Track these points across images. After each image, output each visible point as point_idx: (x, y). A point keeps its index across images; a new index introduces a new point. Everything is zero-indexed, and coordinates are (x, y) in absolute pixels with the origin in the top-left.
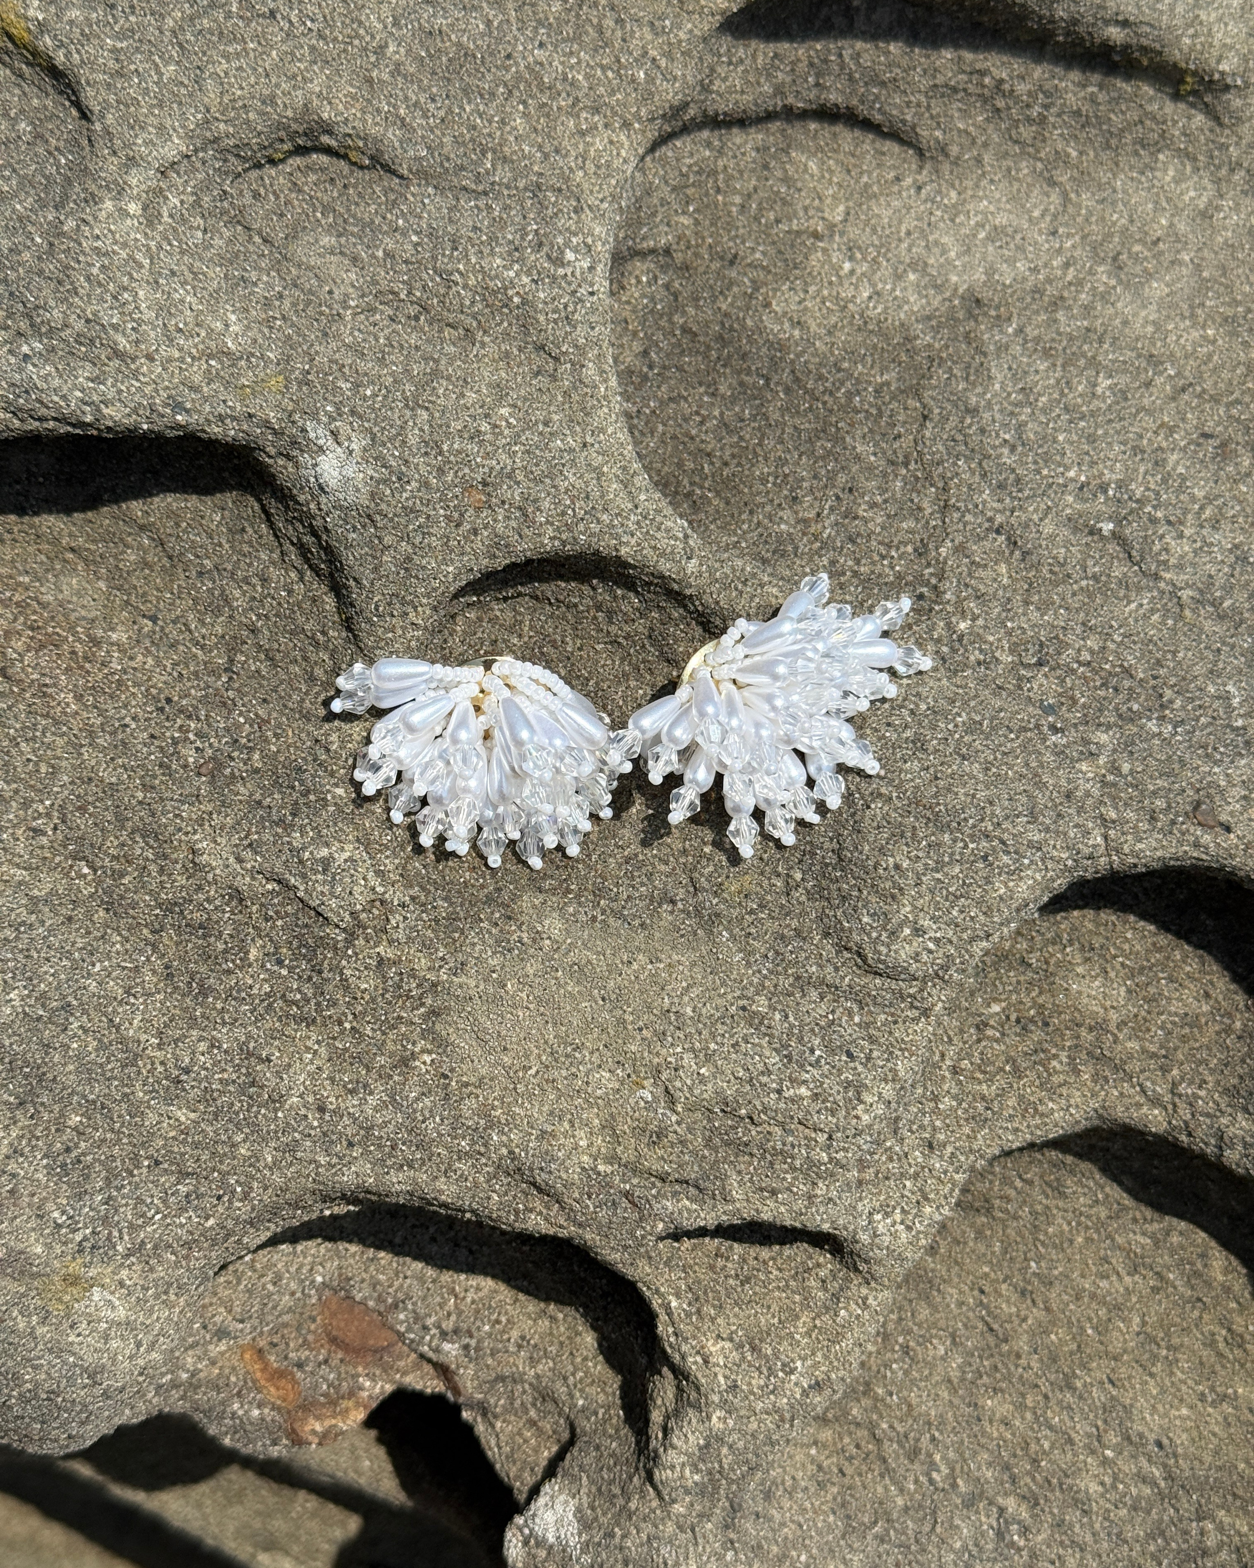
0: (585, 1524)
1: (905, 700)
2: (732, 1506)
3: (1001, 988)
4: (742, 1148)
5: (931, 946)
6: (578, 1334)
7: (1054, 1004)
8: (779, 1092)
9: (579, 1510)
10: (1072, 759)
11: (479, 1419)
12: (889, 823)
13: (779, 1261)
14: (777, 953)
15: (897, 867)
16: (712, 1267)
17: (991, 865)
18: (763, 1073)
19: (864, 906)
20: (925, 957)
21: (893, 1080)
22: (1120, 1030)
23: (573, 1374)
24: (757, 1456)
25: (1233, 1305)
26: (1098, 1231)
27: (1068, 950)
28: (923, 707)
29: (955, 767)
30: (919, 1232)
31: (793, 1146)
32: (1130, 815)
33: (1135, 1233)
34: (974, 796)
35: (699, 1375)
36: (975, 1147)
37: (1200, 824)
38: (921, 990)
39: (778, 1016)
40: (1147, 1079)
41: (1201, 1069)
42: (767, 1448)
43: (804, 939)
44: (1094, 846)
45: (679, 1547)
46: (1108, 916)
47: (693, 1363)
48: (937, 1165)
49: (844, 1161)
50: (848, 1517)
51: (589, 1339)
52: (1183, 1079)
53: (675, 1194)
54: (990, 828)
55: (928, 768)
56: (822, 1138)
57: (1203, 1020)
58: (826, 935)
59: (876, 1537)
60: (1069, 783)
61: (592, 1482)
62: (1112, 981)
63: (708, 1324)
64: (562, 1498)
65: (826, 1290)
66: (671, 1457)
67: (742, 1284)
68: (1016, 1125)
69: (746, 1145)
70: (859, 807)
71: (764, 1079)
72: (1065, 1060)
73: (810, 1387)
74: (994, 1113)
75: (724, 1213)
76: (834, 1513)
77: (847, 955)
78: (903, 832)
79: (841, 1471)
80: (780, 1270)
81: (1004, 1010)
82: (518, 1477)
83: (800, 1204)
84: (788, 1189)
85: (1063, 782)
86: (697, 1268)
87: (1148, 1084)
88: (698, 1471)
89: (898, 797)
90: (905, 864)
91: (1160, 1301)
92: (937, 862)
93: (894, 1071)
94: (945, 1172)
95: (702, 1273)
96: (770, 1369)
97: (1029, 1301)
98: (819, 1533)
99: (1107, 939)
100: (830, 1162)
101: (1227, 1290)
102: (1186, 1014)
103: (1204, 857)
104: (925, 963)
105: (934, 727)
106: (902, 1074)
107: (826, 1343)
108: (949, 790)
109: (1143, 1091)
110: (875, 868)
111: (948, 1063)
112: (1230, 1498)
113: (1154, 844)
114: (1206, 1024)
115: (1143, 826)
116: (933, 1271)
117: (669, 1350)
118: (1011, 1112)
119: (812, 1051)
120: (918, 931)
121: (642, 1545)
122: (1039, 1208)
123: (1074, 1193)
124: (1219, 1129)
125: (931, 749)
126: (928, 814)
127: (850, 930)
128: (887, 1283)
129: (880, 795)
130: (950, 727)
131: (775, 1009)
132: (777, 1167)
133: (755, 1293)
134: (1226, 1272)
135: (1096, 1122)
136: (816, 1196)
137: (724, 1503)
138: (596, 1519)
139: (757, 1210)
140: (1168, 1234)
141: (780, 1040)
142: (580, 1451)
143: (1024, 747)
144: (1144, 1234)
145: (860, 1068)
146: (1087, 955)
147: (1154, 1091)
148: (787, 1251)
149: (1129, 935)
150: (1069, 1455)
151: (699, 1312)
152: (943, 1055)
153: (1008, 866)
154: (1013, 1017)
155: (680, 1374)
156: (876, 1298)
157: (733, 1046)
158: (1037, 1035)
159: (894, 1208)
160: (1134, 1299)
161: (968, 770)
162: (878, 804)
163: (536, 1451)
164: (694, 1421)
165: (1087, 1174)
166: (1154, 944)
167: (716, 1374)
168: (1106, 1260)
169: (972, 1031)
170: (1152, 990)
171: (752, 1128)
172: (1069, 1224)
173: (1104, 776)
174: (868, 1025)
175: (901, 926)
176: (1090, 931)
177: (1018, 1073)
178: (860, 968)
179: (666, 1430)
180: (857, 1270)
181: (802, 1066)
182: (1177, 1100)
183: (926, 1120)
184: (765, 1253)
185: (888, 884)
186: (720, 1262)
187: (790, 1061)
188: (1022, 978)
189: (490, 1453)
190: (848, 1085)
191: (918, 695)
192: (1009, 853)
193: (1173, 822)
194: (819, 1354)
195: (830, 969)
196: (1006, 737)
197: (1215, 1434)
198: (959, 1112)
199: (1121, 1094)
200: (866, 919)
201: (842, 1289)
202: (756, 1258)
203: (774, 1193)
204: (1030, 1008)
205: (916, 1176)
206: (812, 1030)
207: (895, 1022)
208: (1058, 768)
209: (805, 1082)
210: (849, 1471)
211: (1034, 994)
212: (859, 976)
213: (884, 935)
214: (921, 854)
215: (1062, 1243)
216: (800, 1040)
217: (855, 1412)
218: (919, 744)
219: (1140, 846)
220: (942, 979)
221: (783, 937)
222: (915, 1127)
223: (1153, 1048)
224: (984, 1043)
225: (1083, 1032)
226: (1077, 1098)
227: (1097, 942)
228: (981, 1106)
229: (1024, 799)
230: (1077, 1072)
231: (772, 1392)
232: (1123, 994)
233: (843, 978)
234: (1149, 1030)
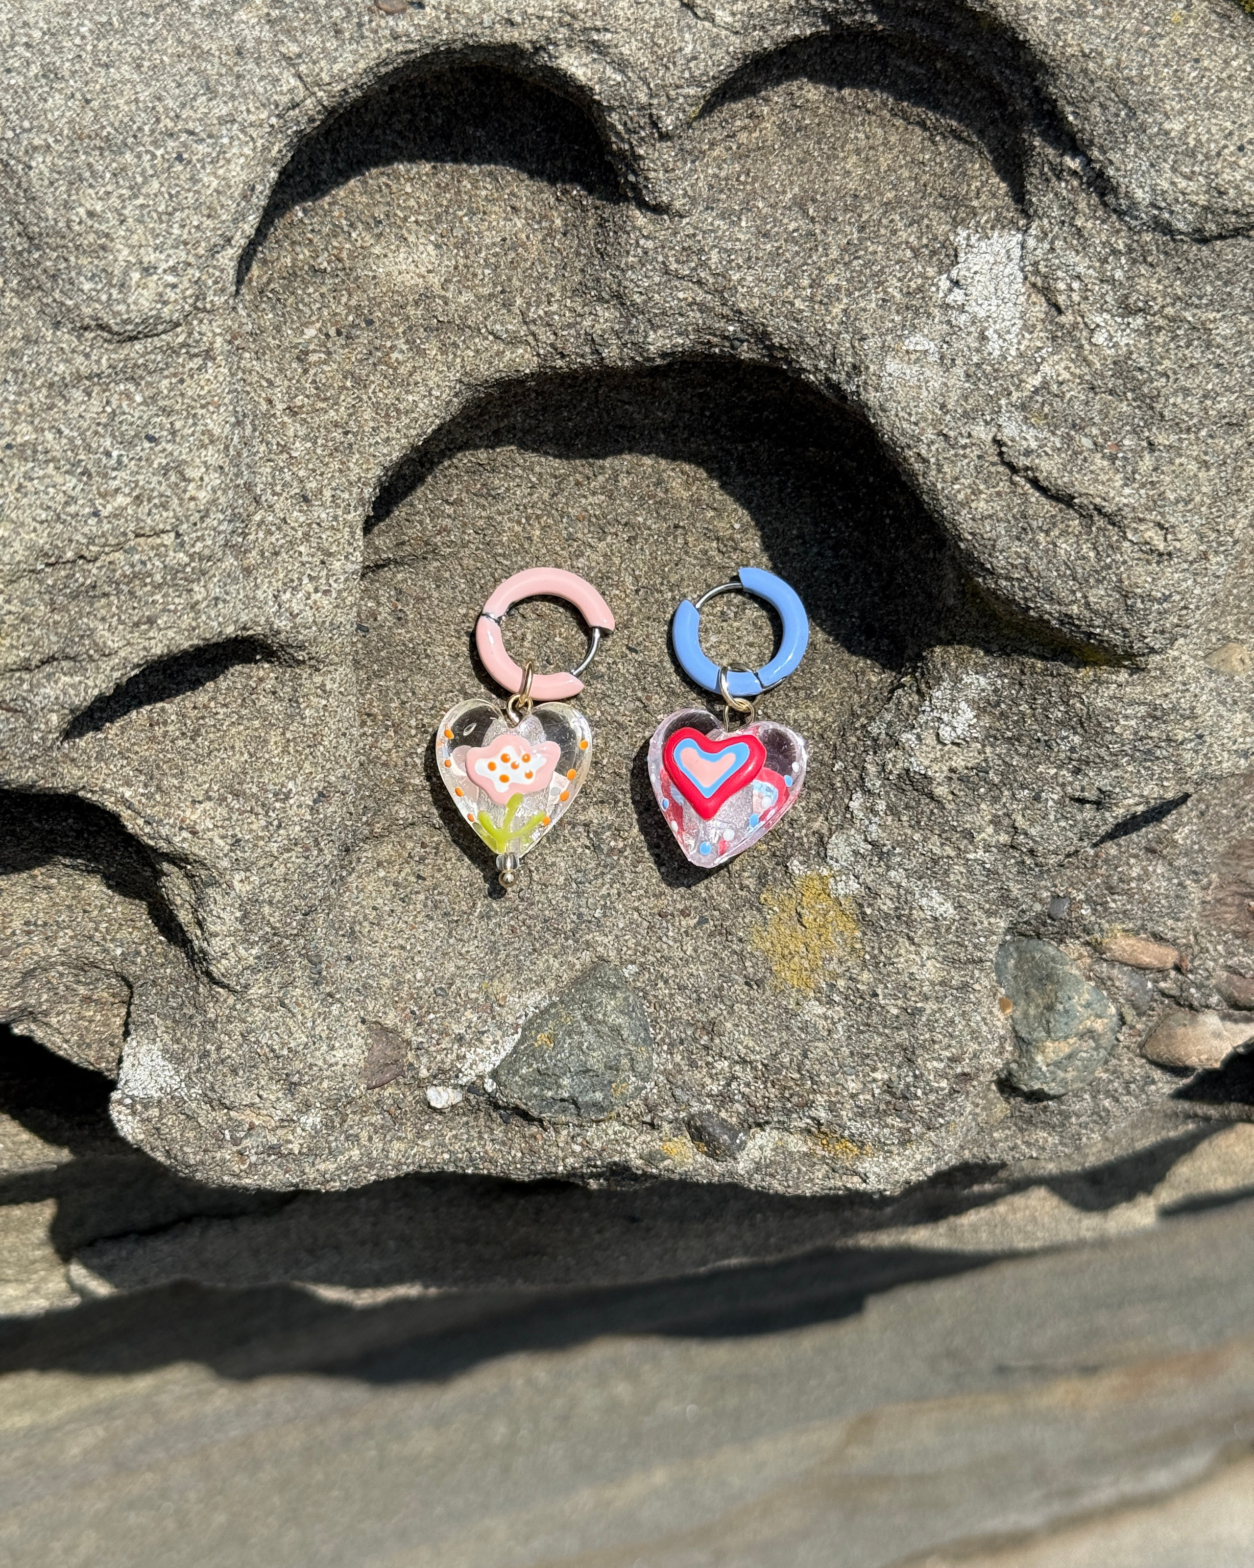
0: (177, 1059)
1: (13, 37)
2: (310, 961)
3: (307, 310)
4: (91, 593)
5: (171, 279)
6: (80, 888)
7: (369, 299)
8: (96, 514)
9: (165, 1051)
10: (227, 15)
11: (33, 1027)
12: (59, 173)
13: (220, 698)
14: (15, 371)
15: (91, 214)
16: (153, 739)
17: (189, 162)
18: (67, 503)
19: (79, 274)
20: (171, 295)
21: (212, 442)
22: (447, 290)
23: (96, 930)
24: (304, 898)
25: (710, 514)
26: (549, 515)
27: (354, 235)
28: (37, 34)
29: (102, 81)
30: (339, 592)
31: (143, 563)
32: (313, 40)
33: (585, 497)
34: (137, 101)
35: (196, 850)
36: (353, 478)
37: (388, 13)
38: (190, 334)
39: (49, 436)
40: (495, 322)
41: (542, 286)
42: (309, 885)
43: (36, 342)
44: (291, 91)
45: (277, 1027)
46: (375, 177)
47: (182, 842)
48: (324, 516)
49: (207, 552)
50: (446, 914)
51: (95, 887)
52: (529, 304)
53: (49, 677)
54: (170, 124)
55: (73, 96)
56: (169, 539)
57: (524, 236)
58: (57, 325)
59: (481, 917)
60: (234, 40)
61: (165, 1017)
62: (416, 245)
63: (176, 796)
64: (144, 1048)
65: (281, 700)
66: (216, 946)
67: (193, 740)
68: (384, 435)
69: (94, 587)
70: (21, 173)
71: (72, 509)
72: (405, 347)
73: (315, 801)
74: (355, 435)
75: (112, 669)
76: (432, 919)
77: (89, 335)
78: (79, 175)
79: (419, 877)
80: (225, 705)
81: (320, 330)
82: (99, 1059)
83: (187, 620)
84: (164, 610)
85: (227, 41)
86: (136, 748)
87: (498, 327)
88: (253, 944)
89: (56, 141)
90: (99, 207)
91: (642, 549)
92: (131, 188)
93: (206, 432)
94: (335, 518)
95: (144, 750)
96: (263, 805)
97: (520, 619)
98: (425, 943)
99: (388, 204)
100: (192, 560)
101: (696, 502)
102: (504, 240)
103: (411, 46)
104: (176, 301)
105: (59, 50)
106: (217, 431)
107: (307, 751)
108: (107, 107)
109: (497, 337)
110: (69, 227)
111: (280, 406)
112: (792, 694)
113: (351, 58)
114: (528, 237)
115: (332, 44)
116: (411, 640)
117: (152, 843)
118: (371, 424)
119: (108, 454)
120: (148, 270)
121: (241, 1046)
122: (481, 522)
123: (508, 489)
124: (586, 334)
125: (67, 74)
126: (98, 142)
127: (77, 306)
128: (336, 660)
129: (35, 148)
130: (78, 41)
131: (43, 430)
132: (139, 593)
133: (211, 742)
134: (687, 485)
135: (468, 394)
136: (197, 603)
137: (300, 962)
138: (185, 1049)
139: (145, 648)
140: (617, 481)
141: (68, 460)
142: (141, 996)
143: (168, 25)
144: (594, 494)
145: (169, 447)
146: (376, 231)
147: (507, 331)
148: (223, 683)
149: (409, 189)
150: (626, 740)
151: (159, 788)
152: (270, 401)
153: (209, 154)
154: (332, 332)
155: (179, 860)
156: (333, 680)
157: (18, 490)
158: (364, 337)
159: (300, 579)
160: (617, 561)
161: (118, 77)
162: (37, 160)
163: (105, 1024)
164: (218, 897)
165: (510, 464)
166: (438, 185)
167: (211, 840)
168: (571, 538)
169: (294, 365)
170: (459, 233)
171: (90, 566)
172: (519, 523)
173: (268, 14)
174: (153, 398)
175: (126, 273)
176: (368, 204)
177: (360, 383)
178: (109, 341)
179: (200, 924)
180: (300, 663)
181: (105, 476)
182: (533, 328)
183: (288, 477)
184: (201, 696)
185: (91, 237)
186: (158, 731)
187: (90, 476)
188: (324, 289)
189: (61, 1053)
190: (165, 471)
191: (26, 24)
192: (202, 140)
193: (360, 25)
194: (307, 765)
195: (79, 359)
196: (145, 25)
197: (751, 645)
198: (319, 451)
199: (477, 351)
200: (87, 286)
201: (295, 691)
202: (195, 708)
203: (151, 621)
204: (347, 315)
205: (306, 536)
206: (96, 433)
207: (182, 381)
208: (216, 30)
209: (117, 490)
210: (426, 872)
211: (344, 300)
212: (115, 351)
213: (114, 292)
214: (109, 188)
215: (522, 545)
216: (88, 449)
217: (402, 813)
218: (51, 74)
219: (336, 68)
220: (204, 310)
221: (13, 352)
222: (278, 489)
223: (486, 291)
224: (312, 372)
225: (411, 311)
226: (434, 378)
227: (380, 215)
228: (337, 434)
229: (193, 78)
230: (422, 353)
231: (279, 826)
232: (433, 253)
233: (98, 362)
234: (475, 275)
